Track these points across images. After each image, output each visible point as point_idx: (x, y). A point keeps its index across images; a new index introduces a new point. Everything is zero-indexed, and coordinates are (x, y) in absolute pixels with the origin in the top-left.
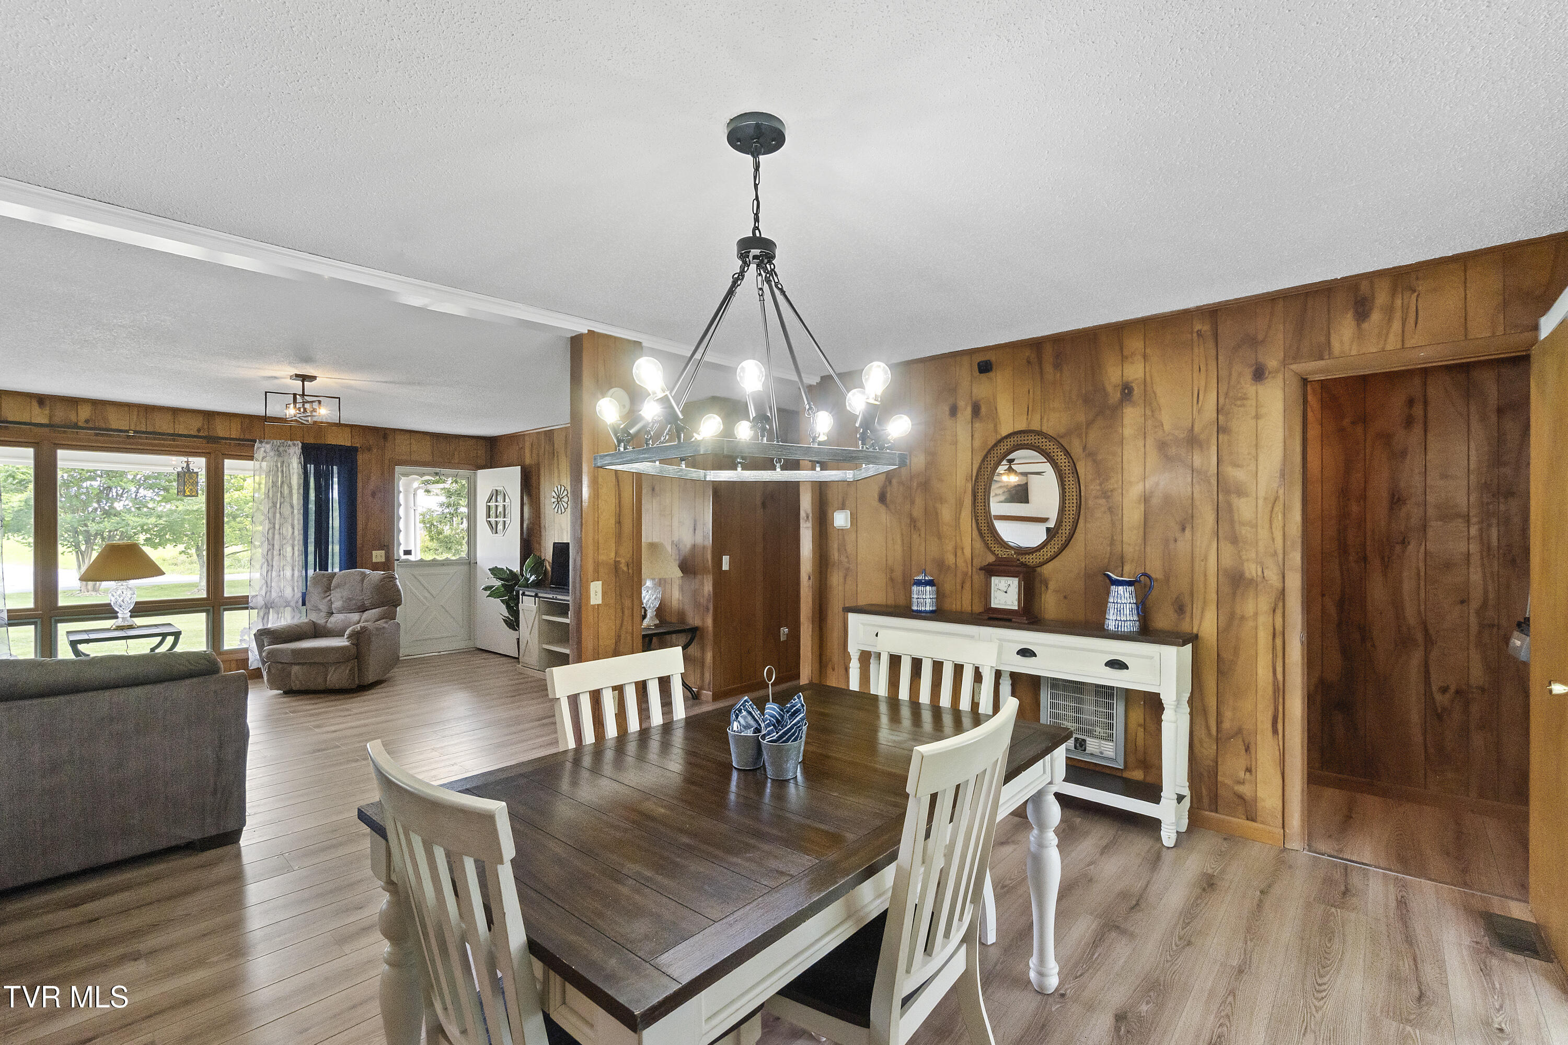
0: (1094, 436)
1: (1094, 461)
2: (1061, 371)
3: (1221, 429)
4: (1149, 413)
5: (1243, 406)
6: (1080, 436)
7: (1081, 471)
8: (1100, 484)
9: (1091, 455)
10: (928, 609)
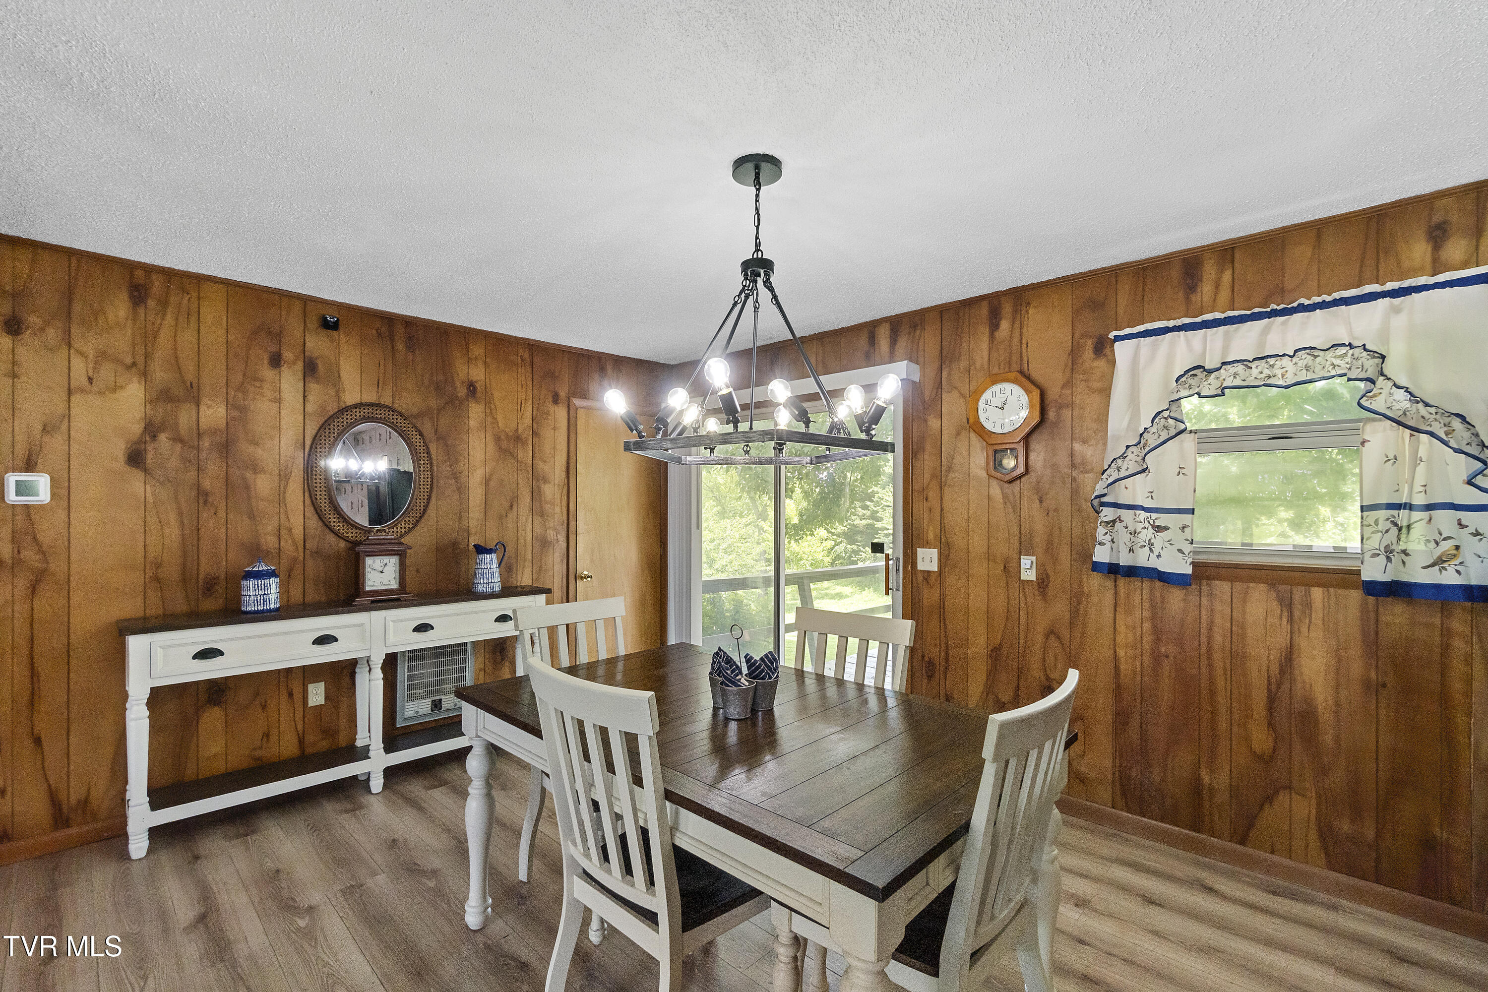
0: (444, 421)
1: (446, 444)
2: (413, 352)
3: (535, 434)
4: (488, 411)
5: (547, 419)
6: (432, 419)
7: (433, 451)
8: (451, 466)
9: (440, 438)
10: (272, 606)
